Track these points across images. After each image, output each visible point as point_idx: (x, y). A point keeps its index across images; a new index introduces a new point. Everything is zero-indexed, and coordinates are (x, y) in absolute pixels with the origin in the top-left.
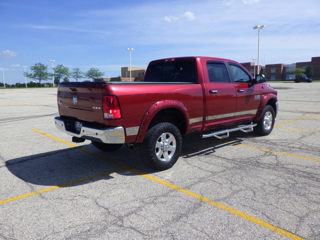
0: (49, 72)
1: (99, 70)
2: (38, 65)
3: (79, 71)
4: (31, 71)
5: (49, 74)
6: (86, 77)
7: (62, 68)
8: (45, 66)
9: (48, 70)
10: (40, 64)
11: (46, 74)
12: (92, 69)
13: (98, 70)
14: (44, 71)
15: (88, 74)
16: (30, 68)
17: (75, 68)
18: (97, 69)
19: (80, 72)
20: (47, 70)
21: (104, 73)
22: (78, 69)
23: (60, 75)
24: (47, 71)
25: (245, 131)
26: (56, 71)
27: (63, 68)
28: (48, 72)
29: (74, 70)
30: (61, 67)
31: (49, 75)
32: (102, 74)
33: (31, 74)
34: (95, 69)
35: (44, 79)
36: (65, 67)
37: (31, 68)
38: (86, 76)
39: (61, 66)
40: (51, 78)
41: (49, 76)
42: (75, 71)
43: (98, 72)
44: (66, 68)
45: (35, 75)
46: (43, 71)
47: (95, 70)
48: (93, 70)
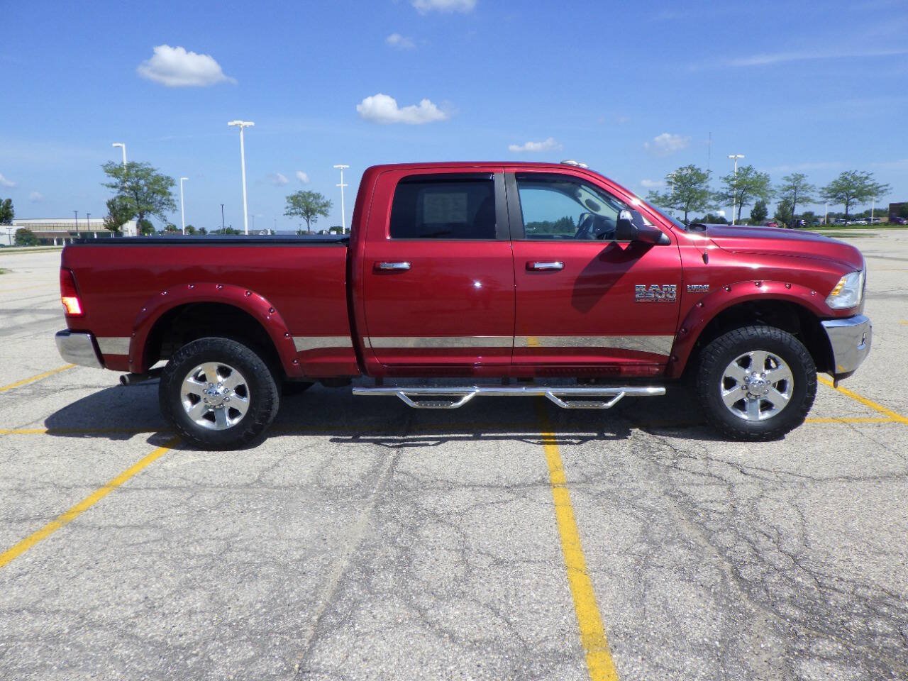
0: (713, 188)
1: (870, 176)
2: (685, 172)
3: (803, 183)
4: (668, 187)
5: (713, 194)
6: (824, 199)
7: (750, 176)
8: (703, 171)
9: (709, 183)
10: (692, 168)
11: (704, 194)
12: (846, 176)
13: (866, 178)
14: (700, 187)
15: (833, 190)
16: (666, 180)
17: (790, 175)
18: (865, 175)
19: (805, 185)
20: (706, 182)
21: (887, 185)
22: (798, 178)
23: (745, 198)
24: (708, 187)
25: (565, 405)
26: (732, 185)
27: (752, 175)
28: (710, 190)
29: (788, 179)
30: (747, 174)
31: (712, 197)
32: (881, 189)
33: (666, 197)
34: (858, 174)
35: (696, 209)
36: (759, 173)
37: (668, 180)
38: (825, 197)
39: (748, 169)
40: (716, 205)
41: (714, 199)
42: (790, 183)
43: (868, 182)
44: (762, 175)
45: (676, 198)
46: (697, 185)
47: (856, 179)
48: (849, 177)
